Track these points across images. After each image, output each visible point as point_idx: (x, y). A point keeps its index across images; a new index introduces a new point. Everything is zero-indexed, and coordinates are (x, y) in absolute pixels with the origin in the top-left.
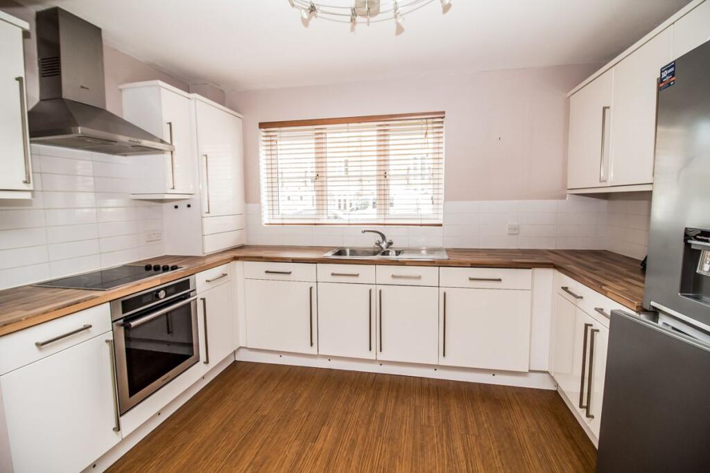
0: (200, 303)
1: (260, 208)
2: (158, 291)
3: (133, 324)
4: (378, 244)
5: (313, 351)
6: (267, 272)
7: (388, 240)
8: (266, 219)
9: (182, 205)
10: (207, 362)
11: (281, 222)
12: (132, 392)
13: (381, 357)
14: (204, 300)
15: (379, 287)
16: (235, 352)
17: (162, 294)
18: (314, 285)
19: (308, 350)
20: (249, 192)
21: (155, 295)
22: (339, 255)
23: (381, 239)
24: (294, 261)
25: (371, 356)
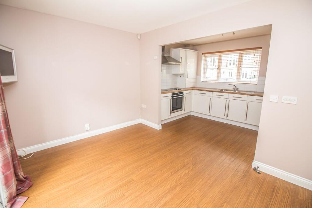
0: (184, 98)
1: (201, 77)
2: (177, 93)
3: (174, 98)
4: (234, 89)
5: (209, 114)
6: (200, 93)
7: (237, 87)
8: (202, 80)
9: (182, 76)
10: (185, 111)
11: (206, 81)
12: (172, 110)
13: (228, 118)
14: (185, 97)
15: (229, 100)
16: (190, 112)
17: (178, 94)
18: (211, 97)
19: (208, 113)
20: (198, 73)
21: (177, 94)
22: (221, 91)
23: (234, 87)
24: (207, 91)
25: (225, 117)
